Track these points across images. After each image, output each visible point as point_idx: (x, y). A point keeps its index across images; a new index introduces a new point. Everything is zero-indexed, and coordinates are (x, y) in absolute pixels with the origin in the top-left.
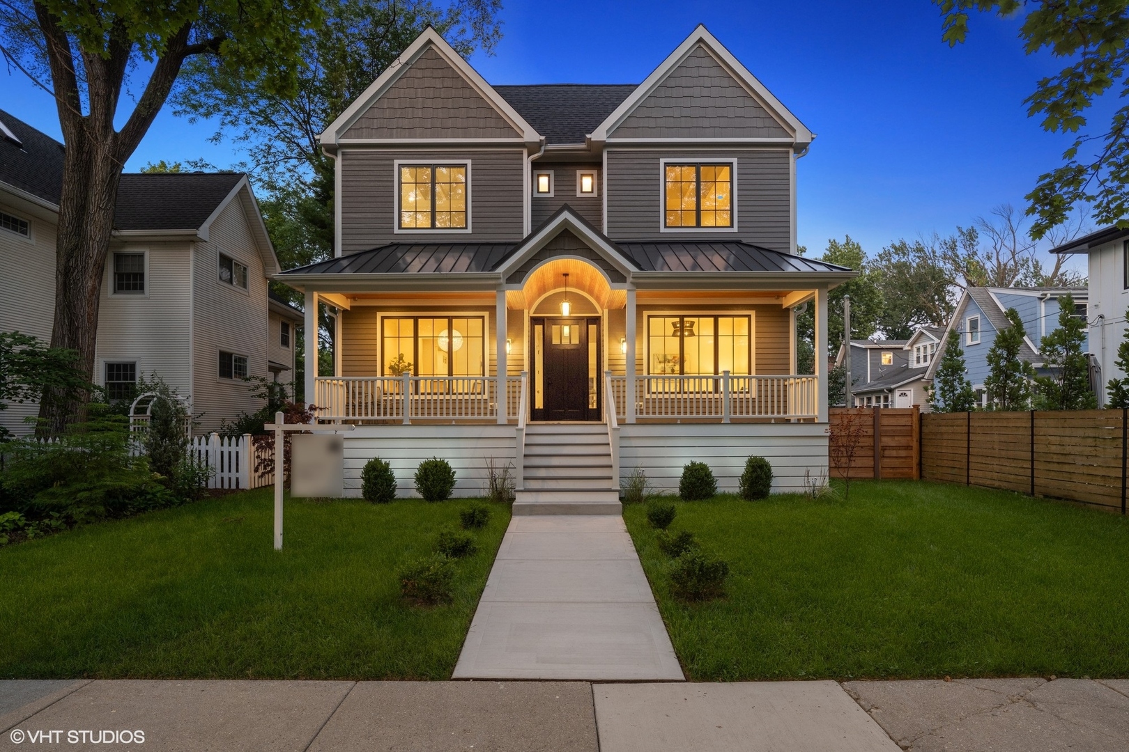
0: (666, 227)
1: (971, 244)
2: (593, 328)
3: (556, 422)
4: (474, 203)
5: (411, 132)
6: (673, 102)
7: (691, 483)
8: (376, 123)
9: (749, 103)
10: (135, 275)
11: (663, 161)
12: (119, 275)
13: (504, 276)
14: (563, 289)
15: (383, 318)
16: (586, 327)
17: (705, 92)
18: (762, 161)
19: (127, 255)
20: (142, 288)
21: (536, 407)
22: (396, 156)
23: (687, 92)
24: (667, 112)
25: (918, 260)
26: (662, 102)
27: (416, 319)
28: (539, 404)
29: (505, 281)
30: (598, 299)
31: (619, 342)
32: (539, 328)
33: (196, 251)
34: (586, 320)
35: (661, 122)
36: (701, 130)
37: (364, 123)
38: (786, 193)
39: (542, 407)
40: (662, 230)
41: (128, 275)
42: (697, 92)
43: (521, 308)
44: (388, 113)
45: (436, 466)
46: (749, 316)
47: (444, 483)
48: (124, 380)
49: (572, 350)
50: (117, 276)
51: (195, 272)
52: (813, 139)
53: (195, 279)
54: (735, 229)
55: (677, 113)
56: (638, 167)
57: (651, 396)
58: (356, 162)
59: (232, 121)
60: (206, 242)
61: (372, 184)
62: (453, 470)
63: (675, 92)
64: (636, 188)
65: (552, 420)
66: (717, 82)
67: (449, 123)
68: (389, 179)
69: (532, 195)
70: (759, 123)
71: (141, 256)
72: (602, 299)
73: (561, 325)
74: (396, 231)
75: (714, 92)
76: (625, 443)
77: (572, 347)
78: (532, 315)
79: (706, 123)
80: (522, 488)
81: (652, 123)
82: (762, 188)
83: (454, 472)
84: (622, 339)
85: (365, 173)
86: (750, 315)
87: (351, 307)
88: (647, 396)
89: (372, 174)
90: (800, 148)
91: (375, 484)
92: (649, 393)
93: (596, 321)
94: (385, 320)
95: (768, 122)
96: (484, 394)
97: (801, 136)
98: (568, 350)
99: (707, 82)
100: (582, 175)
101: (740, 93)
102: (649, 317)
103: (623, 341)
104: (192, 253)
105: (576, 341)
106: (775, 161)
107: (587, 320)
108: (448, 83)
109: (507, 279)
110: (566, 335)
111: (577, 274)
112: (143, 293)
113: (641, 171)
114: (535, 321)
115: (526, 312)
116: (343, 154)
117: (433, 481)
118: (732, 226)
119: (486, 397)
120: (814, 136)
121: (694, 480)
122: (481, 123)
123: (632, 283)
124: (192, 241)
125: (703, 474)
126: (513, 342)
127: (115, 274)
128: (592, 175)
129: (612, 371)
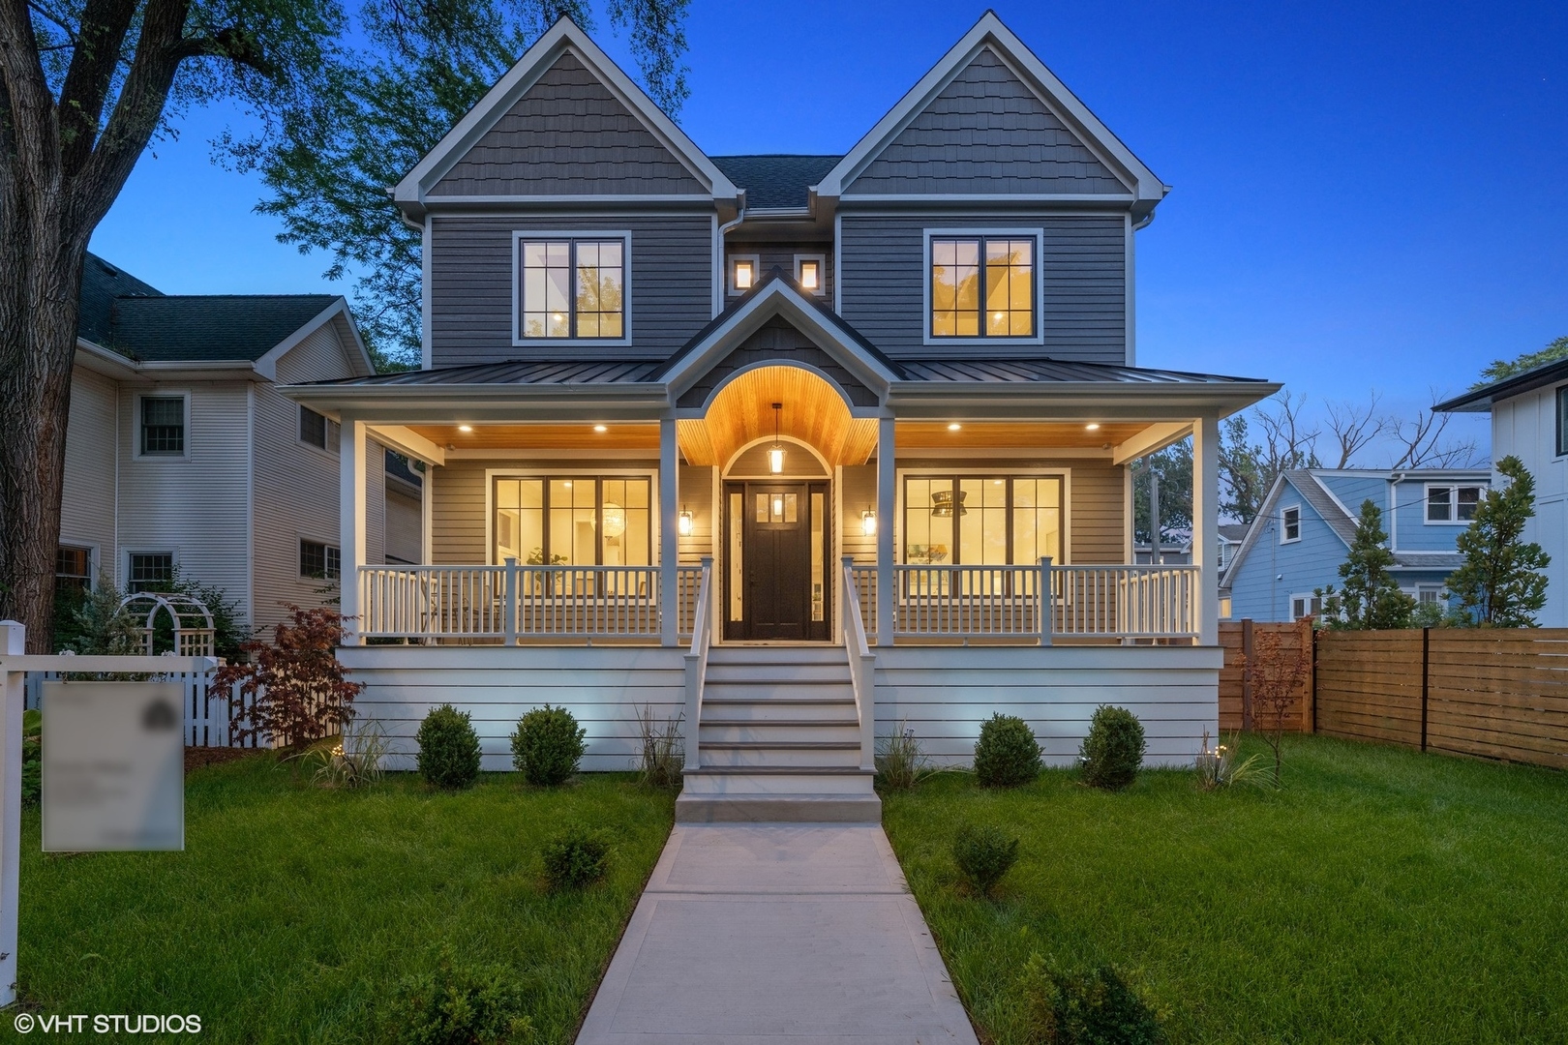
0: (932, 336)
1: (1239, 435)
2: (818, 499)
3: (760, 643)
4: (636, 299)
5: (538, 183)
6: (944, 138)
7: (998, 755)
8: (484, 171)
9: (1063, 138)
10: (172, 429)
11: (927, 232)
12: (149, 428)
13: (672, 393)
14: (772, 438)
15: (495, 478)
16: (807, 498)
17: (995, 121)
18: (1082, 233)
19: (161, 401)
20: (181, 447)
21: (733, 619)
22: (514, 225)
23: (967, 121)
24: (935, 154)
25: (1178, 454)
26: (928, 138)
27: (546, 480)
28: (737, 614)
29: (675, 403)
30: (826, 451)
31: (860, 517)
32: (736, 499)
33: (258, 395)
34: (807, 485)
35: (926, 169)
36: (987, 182)
37: (466, 171)
38: (1119, 283)
39: (740, 619)
40: (927, 341)
41: (163, 429)
42: (982, 121)
43: (707, 463)
44: (502, 155)
45: (548, 721)
46: (1061, 477)
47: (560, 753)
48: (156, 578)
49: (787, 531)
50: (146, 430)
51: (256, 425)
52: (1165, 193)
53: (256, 435)
54: (1040, 340)
55: (950, 154)
56: (890, 241)
57: (908, 602)
58: (453, 235)
59: (358, 254)
60: (271, 381)
61: (479, 269)
62: (581, 726)
63: (947, 122)
64: (886, 275)
65: (753, 639)
66: (1012, 106)
67: (597, 171)
68: (505, 262)
69: (726, 292)
70: (1080, 171)
71: (180, 401)
72: (834, 448)
73: (770, 493)
74: (516, 342)
75: (1009, 121)
76: (881, 679)
77: (787, 528)
78: (725, 476)
79: (996, 170)
80: (695, 767)
81: (911, 170)
82: (1081, 275)
83: (583, 731)
84: (864, 513)
85: (467, 252)
86: (1063, 476)
87: (446, 461)
88: (903, 602)
89: (478, 253)
90: (1142, 212)
91: (438, 754)
92: (904, 597)
93: (823, 486)
94: (499, 482)
95: (1093, 170)
96: (651, 598)
97: (1146, 191)
98: (780, 531)
99: (998, 106)
100: (802, 262)
101: (1048, 123)
102: (906, 477)
103: (866, 516)
104: (250, 398)
105: (792, 518)
106: (1102, 232)
107: (810, 485)
108: (594, 107)
109: (678, 401)
110: (778, 509)
111: (796, 403)
112: (182, 454)
113: (894, 248)
114: (729, 487)
115: (716, 469)
116: (435, 222)
117: (540, 748)
118: (1035, 335)
119: (653, 602)
120: (1166, 189)
121: (1005, 750)
122: (647, 170)
123: (889, 407)
124: (252, 381)
125: (1022, 738)
126: (695, 516)
127: (143, 427)
128: (816, 262)
129: (848, 561)
